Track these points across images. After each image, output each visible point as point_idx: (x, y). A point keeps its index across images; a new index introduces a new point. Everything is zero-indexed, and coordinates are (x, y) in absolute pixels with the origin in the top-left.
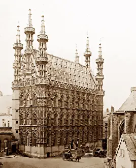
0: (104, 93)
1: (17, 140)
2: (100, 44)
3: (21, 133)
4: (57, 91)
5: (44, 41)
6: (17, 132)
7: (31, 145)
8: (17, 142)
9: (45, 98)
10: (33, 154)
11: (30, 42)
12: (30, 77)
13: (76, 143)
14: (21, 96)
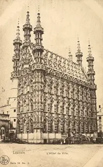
0: (96, 86)
1: (14, 129)
2: (89, 46)
3: (18, 122)
4: (53, 79)
5: (39, 32)
6: (15, 120)
7: (28, 132)
8: (15, 131)
9: (42, 83)
10: (30, 141)
11: (28, 36)
12: (28, 66)
13: (73, 132)
14: (19, 85)
